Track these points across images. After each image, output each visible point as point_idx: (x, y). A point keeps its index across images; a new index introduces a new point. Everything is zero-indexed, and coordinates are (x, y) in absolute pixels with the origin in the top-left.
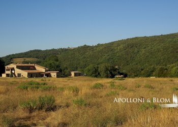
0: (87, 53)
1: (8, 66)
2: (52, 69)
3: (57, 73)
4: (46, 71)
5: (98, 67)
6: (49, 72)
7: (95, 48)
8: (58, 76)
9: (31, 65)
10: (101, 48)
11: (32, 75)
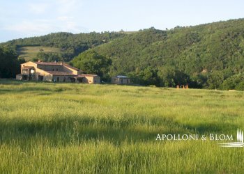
0: (153, 44)
1: (26, 64)
2: (88, 70)
3: (94, 77)
4: (79, 73)
5: (157, 71)
6: (83, 75)
7: (168, 35)
8: (95, 82)
11: (58, 78)
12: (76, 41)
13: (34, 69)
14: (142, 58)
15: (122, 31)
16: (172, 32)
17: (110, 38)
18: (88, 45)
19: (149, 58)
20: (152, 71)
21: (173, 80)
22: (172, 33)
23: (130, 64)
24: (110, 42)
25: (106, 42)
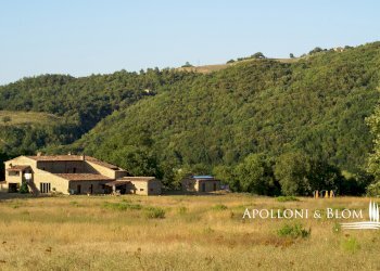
0: (262, 94)
1: (14, 162)
2: (136, 170)
3: (150, 182)
4: (118, 175)
5: (273, 163)
6: (126, 179)
7: (296, 73)
8: (151, 192)
9: (75, 158)
10: (323, 70)
11: (79, 187)
12: (83, 93)
13: (31, 171)
14: (238, 129)
15: (188, 66)
16: (304, 64)
17: (162, 83)
18: (112, 102)
19: (254, 127)
20: (264, 164)
21: (305, 180)
22: (304, 67)
23: (211, 144)
24: (162, 95)
25: (152, 94)
